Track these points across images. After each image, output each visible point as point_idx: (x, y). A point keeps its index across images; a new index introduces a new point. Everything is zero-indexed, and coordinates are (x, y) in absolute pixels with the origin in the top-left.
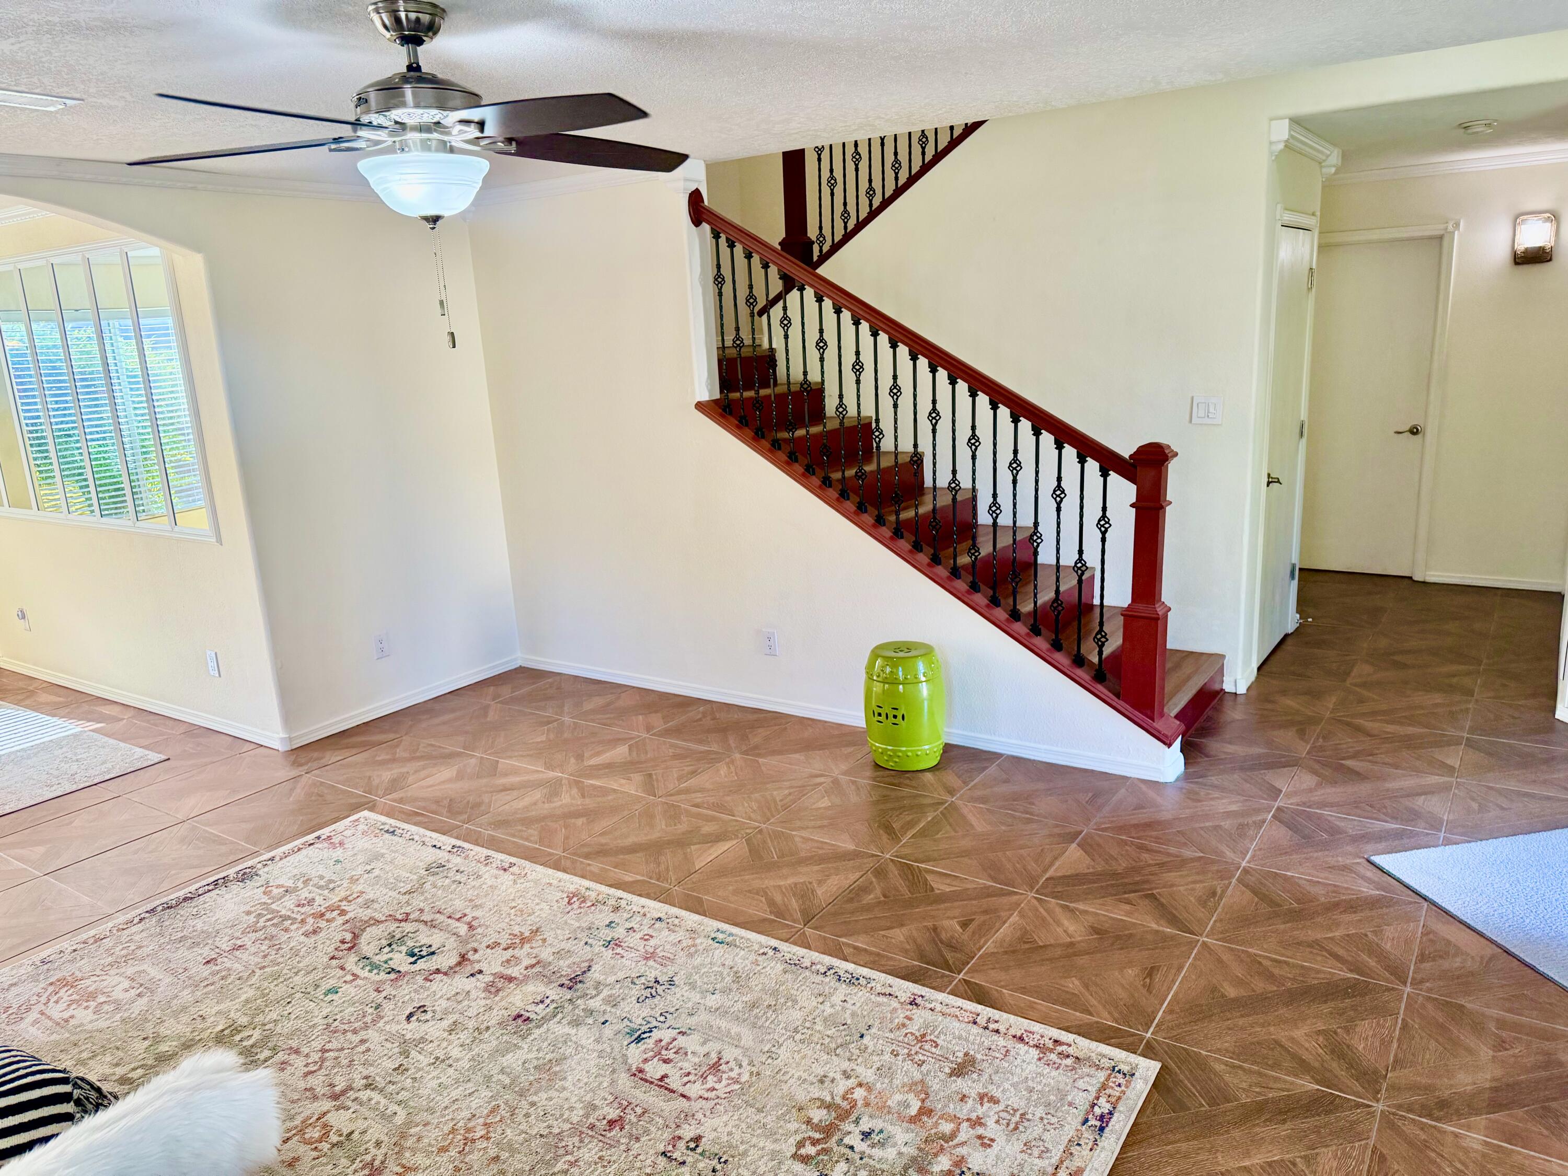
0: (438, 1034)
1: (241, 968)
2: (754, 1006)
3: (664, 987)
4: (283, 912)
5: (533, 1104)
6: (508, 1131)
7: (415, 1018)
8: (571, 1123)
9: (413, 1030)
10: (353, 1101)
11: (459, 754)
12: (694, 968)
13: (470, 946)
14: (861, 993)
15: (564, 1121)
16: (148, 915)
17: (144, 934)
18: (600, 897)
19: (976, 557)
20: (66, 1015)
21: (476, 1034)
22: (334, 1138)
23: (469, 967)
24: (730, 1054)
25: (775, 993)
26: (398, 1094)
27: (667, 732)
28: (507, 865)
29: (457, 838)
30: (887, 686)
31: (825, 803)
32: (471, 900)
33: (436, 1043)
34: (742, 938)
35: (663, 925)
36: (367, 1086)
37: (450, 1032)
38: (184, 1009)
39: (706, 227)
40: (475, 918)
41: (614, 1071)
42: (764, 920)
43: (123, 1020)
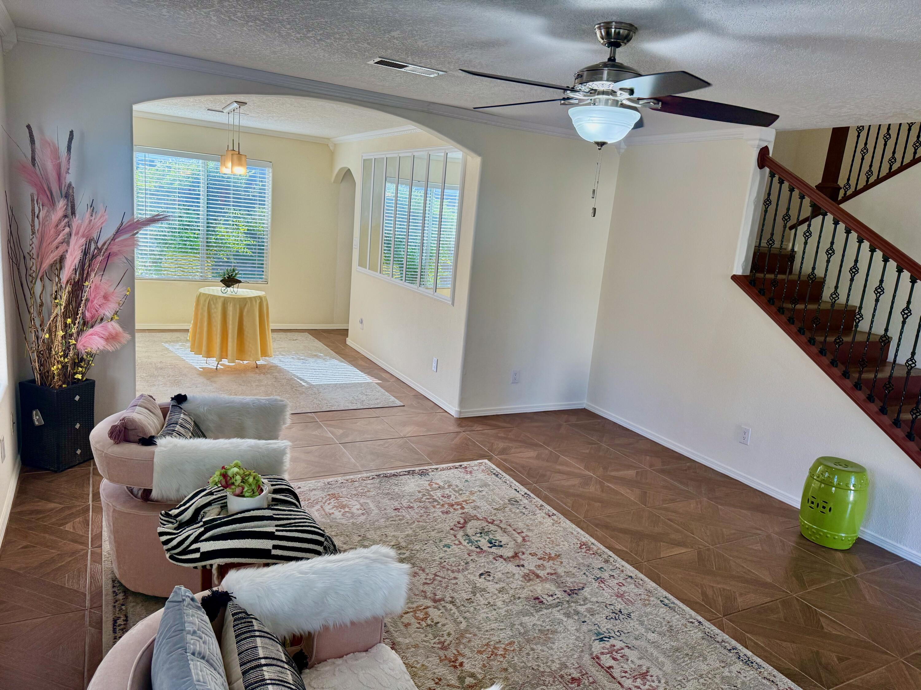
0: (493, 590)
1: (409, 518)
2: (677, 650)
3: (624, 616)
4: (435, 497)
5: (533, 649)
6: (516, 658)
7: (483, 577)
8: (551, 669)
9: (481, 582)
10: (443, 607)
11: (541, 446)
12: (645, 613)
13: (521, 549)
14: (752, 672)
15: (547, 666)
16: (376, 477)
17: (372, 486)
18: (599, 551)
19: (917, 417)
20: (331, 511)
21: (512, 598)
22: (429, 622)
23: (518, 561)
24: (654, 671)
25: (693, 648)
26: (465, 613)
27: (662, 471)
28: (551, 514)
29: (528, 489)
30: (823, 485)
31: (758, 547)
32: (528, 526)
33: (491, 595)
34: (680, 608)
35: (632, 581)
36: (451, 602)
37: (500, 592)
38: (379, 528)
39: (767, 170)
40: (527, 536)
41: (582, 651)
42: (697, 603)
43: (353, 523)
